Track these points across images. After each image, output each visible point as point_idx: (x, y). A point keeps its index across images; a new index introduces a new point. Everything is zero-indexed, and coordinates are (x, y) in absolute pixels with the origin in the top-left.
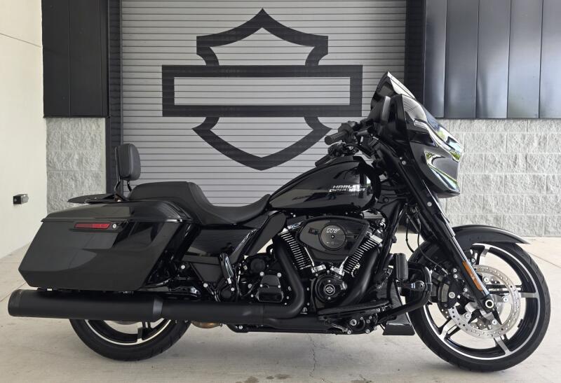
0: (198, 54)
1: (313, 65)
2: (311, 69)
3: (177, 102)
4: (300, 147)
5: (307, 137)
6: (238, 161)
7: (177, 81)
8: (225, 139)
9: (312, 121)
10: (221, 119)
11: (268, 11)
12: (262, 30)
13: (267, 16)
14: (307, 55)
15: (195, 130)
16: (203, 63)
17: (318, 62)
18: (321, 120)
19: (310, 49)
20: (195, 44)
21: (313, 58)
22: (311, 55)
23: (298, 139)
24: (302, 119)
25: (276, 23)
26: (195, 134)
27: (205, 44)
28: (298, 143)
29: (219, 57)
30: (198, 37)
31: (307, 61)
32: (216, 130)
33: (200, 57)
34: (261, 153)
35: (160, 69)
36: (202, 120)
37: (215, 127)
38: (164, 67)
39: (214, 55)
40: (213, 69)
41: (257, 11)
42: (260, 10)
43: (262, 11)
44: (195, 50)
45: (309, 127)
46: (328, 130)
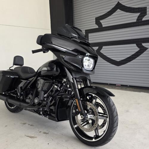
0: (96, 24)
1: (140, 21)
2: (139, 23)
3: (90, 42)
4: (134, 56)
5: (137, 52)
6: (110, 63)
7: (90, 35)
8: (105, 54)
9: (139, 45)
10: (104, 47)
11: (120, 2)
12: (118, 10)
13: (121, 4)
14: (137, 17)
16: (97, 27)
17: (142, 19)
18: (144, 44)
19: (138, 14)
20: (95, 20)
21: (140, 18)
22: (139, 17)
23: (133, 53)
24: (135, 45)
25: (124, 6)
27: (98, 20)
28: (133, 55)
29: (102, 24)
30: (96, 18)
31: (137, 20)
32: (102, 51)
33: (96, 25)
34: (118, 59)
35: (84, 31)
36: (97, 48)
37: (101, 50)
38: (86, 31)
39: (101, 23)
41: (116, 3)
43: (118, 2)
44: (95, 23)
45: (138, 48)
46: (147, 49)
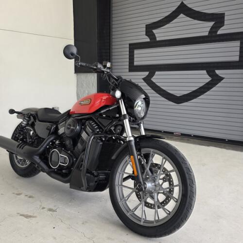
0: (146, 35)
1: (214, 34)
2: (213, 37)
3: (136, 64)
4: (202, 90)
5: (208, 84)
6: (165, 98)
7: (136, 52)
8: (158, 84)
9: (211, 73)
10: (157, 73)
11: (185, 2)
12: (182, 15)
13: (185, 6)
14: (210, 28)
15: (144, 79)
16: (148, 40)
17: (217, 32)
18: (218, 72)
19: (211, 24)
20: (144, 29)
21: (214, 30)
22: (212, 28)
23: (201, 85)
24: (205, 72)
25: (190, 9)
26: (143, 81)
27: (150, 29)
29: (156, 35)
30: (146, 25)
31: (210, 32)
32: (154, 79)
33: (147, 37)
34: (178, 93)
35: (128, 46)
36: (147, 73)
38: (130, 45)
39: (154, 35)
40: (154, 43)
41: (179, 4)
42: (181, 2)
43: (182, 3)
44: (144, 33)
45: (209, 77)
46: (222, 79)
